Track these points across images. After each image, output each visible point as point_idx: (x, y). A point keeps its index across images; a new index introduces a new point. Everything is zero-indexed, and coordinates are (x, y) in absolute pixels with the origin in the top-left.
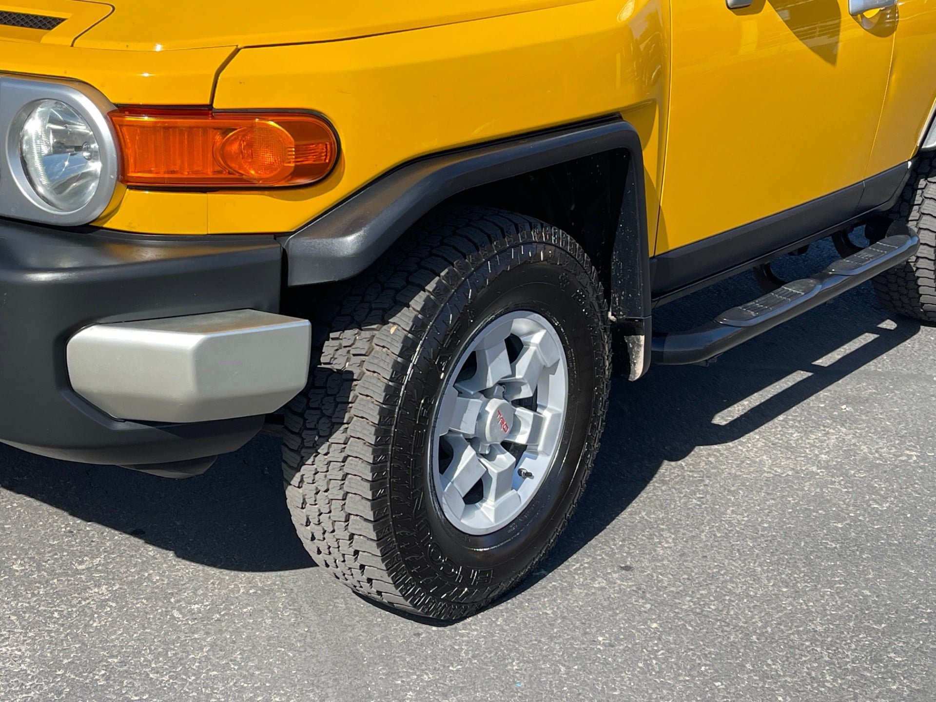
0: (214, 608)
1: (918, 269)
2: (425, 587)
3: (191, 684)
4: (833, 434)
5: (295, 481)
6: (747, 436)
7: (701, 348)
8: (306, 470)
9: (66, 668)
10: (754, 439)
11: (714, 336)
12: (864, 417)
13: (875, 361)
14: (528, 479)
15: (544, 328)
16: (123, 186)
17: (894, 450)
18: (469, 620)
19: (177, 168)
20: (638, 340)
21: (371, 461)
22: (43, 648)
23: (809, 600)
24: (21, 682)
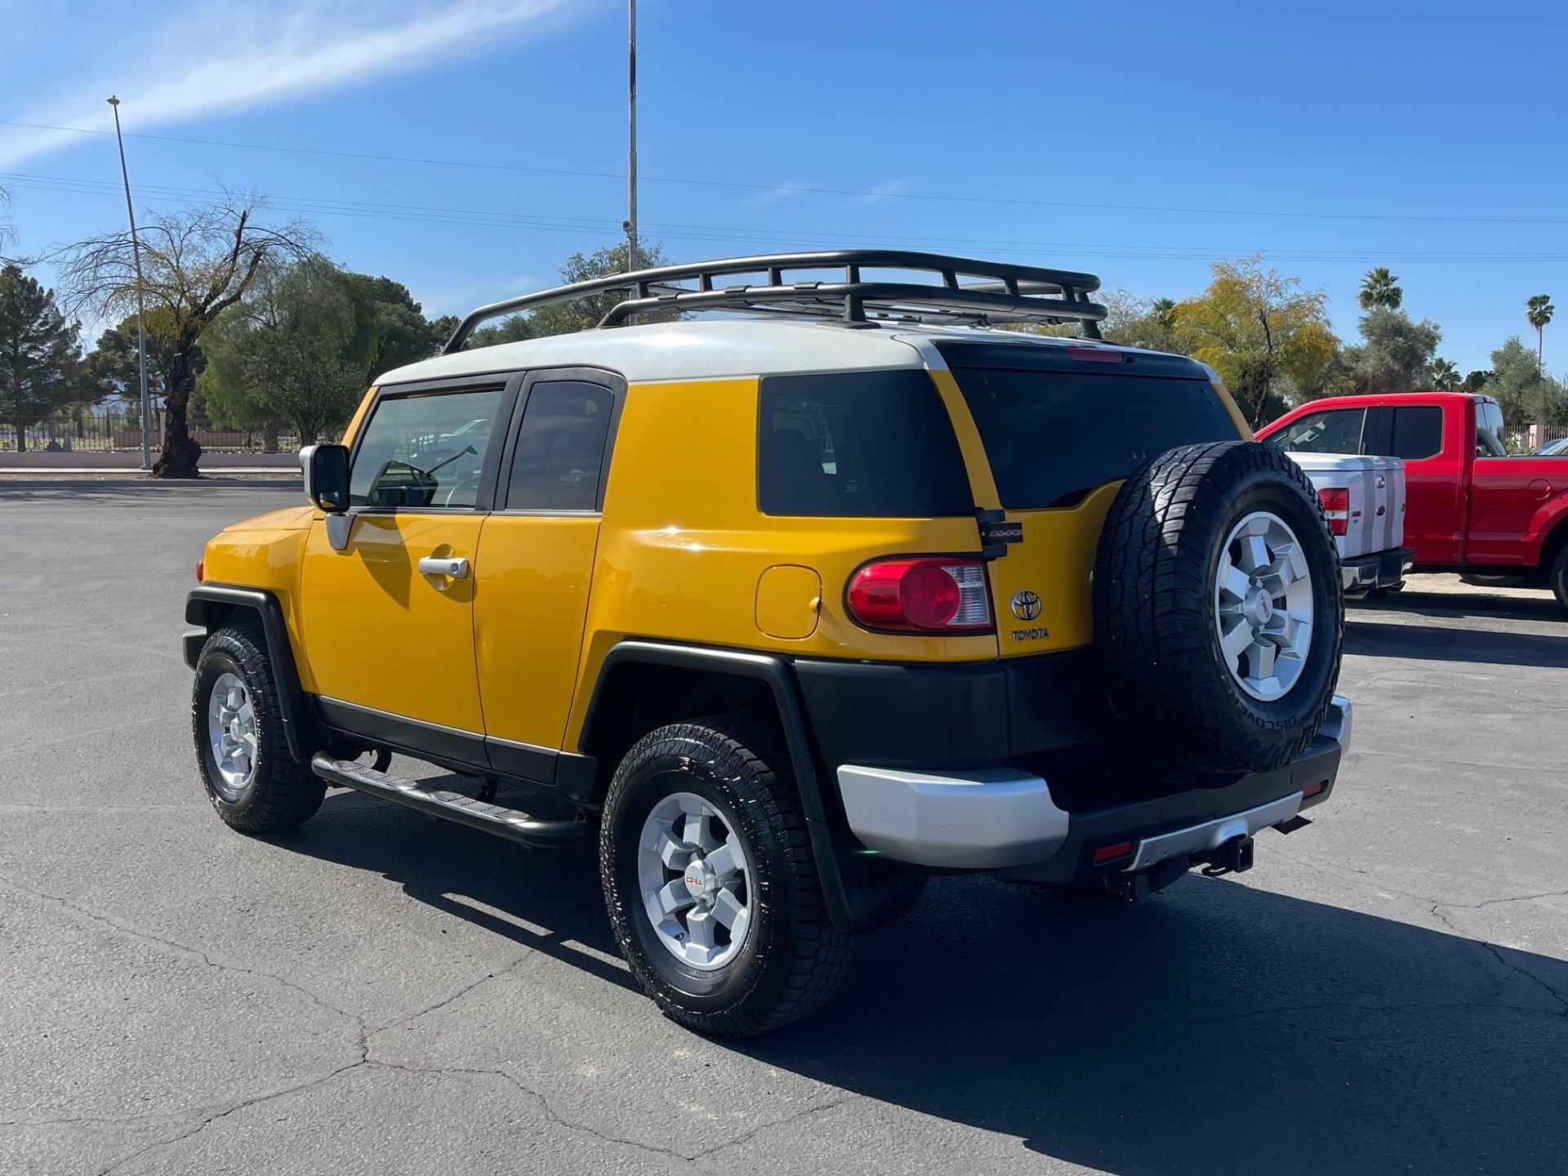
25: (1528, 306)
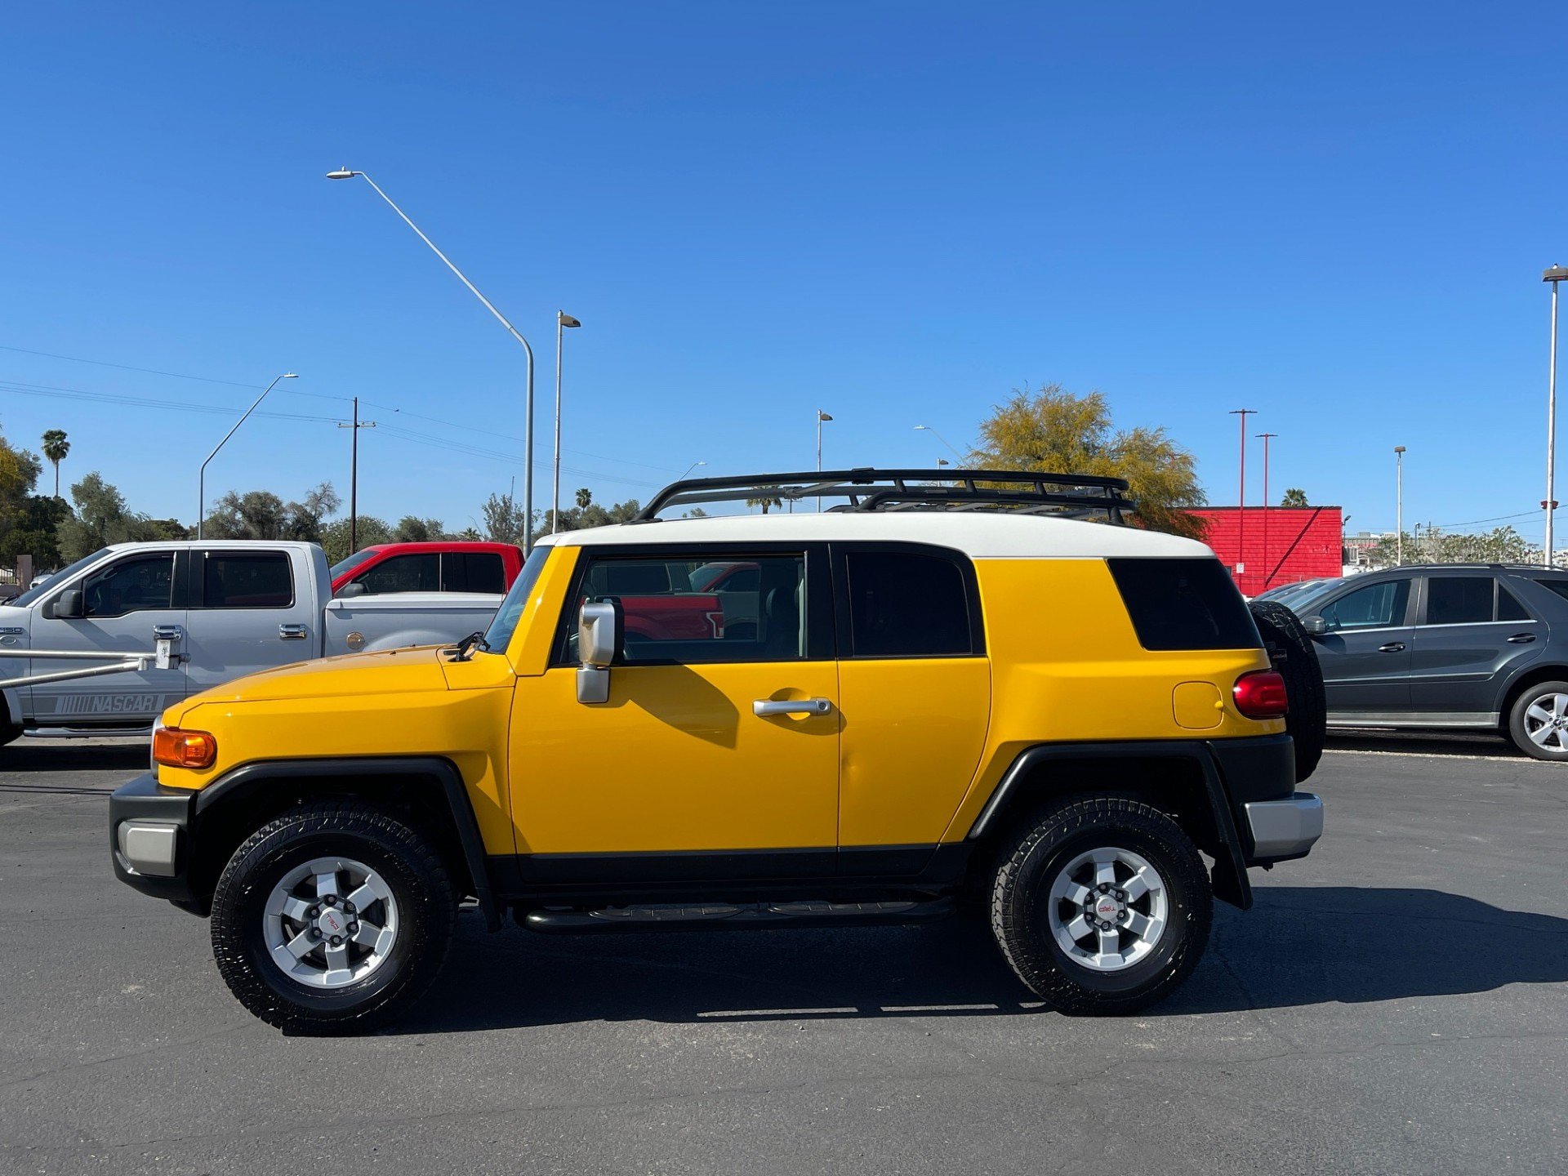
15: (369, 873)
25: (44, 440)
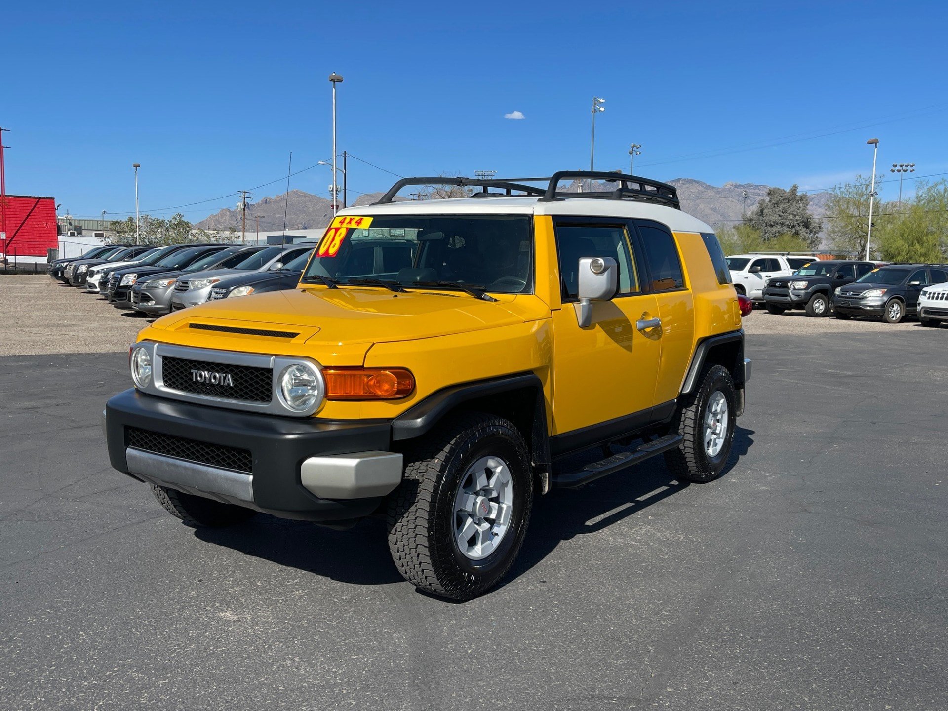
0: (353, 597)
1: (686, 453)
2: (451, 581)
3: (346, 625)
4: (643, 529)
5: (393, 531)
6: (602, 529)
7: (575, 481)
8: (398, 526)
9: (289, 620)
10: (605, 532)
11: (581, 475)
12: (659, 522)
13: (667, 498)
14: (496, 536)
15: (502, 465)
16: (325, 399)
17: (673, 535)
18: (470, 601)
19: (348, 392)
20: (546, 475)
21: (427, 519)
22: (277, 613)
23: (627, 593)
24: (269, 625)
